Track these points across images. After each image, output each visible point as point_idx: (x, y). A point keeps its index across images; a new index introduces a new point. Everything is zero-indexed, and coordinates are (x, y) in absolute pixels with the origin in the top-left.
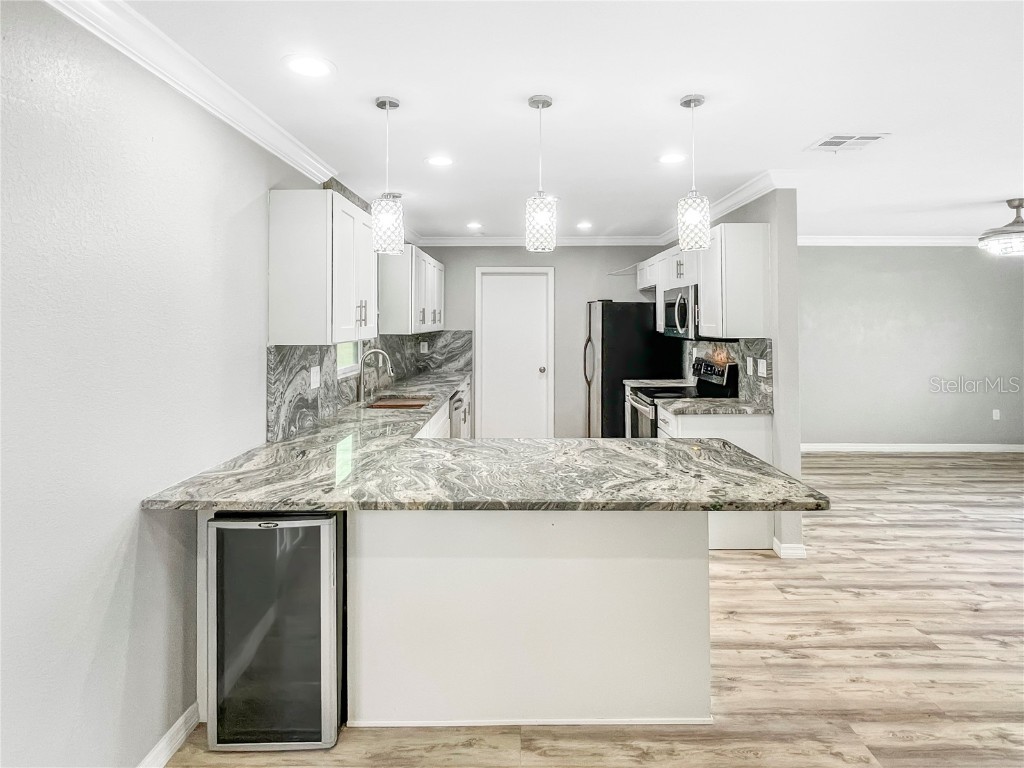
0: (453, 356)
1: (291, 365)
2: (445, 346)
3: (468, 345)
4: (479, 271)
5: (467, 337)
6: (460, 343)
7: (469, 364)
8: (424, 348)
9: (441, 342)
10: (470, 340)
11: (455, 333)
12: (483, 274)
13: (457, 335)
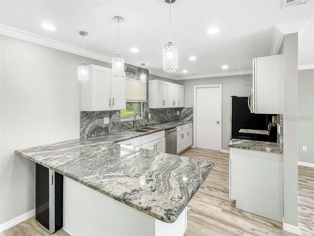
0: (186, 116)
1: (92, 117)
2: (184, 113)
3: (191, 112)
4: (195, 87)
5: (191, 110)
6: (189, 111)
7: (192, 119)
8: (178, 113)
9: (183, 111)
10: (192, 111)
11: (187, 108)
12: (197, 88)
13: (188, 109)
